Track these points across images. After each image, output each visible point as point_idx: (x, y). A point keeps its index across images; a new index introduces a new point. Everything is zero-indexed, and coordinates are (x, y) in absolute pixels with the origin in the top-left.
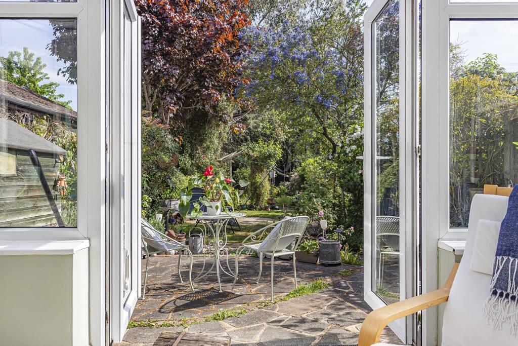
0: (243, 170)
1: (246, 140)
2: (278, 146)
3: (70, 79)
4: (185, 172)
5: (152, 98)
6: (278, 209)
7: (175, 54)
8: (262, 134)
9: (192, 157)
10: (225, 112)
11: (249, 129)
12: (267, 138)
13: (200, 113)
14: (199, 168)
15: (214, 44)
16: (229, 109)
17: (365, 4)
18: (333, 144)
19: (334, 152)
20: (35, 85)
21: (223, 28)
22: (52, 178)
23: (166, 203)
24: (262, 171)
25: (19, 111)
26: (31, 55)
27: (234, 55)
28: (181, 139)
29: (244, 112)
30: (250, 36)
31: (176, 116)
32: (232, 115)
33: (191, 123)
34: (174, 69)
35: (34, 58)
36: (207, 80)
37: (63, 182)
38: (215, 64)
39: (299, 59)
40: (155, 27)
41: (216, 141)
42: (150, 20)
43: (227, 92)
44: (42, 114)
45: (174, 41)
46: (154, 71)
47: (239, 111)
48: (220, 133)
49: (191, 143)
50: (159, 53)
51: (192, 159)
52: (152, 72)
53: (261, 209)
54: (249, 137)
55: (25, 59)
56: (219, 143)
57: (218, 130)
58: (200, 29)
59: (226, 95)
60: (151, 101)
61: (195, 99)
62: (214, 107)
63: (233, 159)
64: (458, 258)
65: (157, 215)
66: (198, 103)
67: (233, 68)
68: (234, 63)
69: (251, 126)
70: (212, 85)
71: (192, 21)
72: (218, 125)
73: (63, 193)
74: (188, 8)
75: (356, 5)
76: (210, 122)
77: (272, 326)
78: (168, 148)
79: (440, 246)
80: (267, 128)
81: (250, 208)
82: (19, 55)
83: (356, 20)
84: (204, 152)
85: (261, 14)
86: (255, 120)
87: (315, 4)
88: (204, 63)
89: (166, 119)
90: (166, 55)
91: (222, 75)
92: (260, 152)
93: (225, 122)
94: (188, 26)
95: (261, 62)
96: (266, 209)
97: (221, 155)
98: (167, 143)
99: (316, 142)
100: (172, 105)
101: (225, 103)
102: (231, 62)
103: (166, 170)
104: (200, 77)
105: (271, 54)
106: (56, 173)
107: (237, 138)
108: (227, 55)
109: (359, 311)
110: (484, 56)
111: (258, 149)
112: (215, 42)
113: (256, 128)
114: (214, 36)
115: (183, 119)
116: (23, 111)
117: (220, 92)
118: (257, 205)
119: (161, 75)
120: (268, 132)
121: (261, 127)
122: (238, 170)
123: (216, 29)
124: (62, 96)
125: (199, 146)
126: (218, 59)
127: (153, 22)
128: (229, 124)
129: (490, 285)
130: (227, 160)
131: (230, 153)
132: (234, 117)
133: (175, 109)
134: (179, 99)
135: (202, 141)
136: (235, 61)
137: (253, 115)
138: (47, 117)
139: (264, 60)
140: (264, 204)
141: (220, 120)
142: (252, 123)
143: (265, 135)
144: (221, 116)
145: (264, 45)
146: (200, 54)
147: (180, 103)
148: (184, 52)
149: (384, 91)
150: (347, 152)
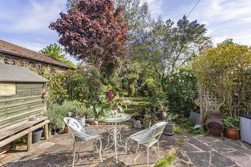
0: (125, 83)
1: (126, 73)
2: (138, 75)
3: (66, 52)
4: (105, 84)
5: (94, 59)
6: (137, 97)
7: (102, 43)
8: (131, 71)
9: (108, 79)
10: (119, 63)
11: (127, 69)
12: (134, 72)
13: (111, 64)
14: (110, 83)
15: (116, 39)
16: (121, 63)
17: (173, 22)
18: (160, 75)
20: (58, 55)
21: (119, 33)
22: (41, 93)
23: (98, 96)
24: (132, 84)
25: (36, 63)
26: (57, 46)
27: (123, 43)
28: (104, 73)
29: (126, 63)
30: (129, 34)
31: (102, 65)
32: (122, 64)
33: (108, 67)
34: (101, 48)
35: (58, 46)
36: (113, 52)
37: (46, 95)
38: (116, 47)
39: (149, 42)
40: (94, 33)
41: (116, 73)
42: (92, 30)
43: (120, 56)
44: (47, 64)
45: (101, 38)
46: (94, 49)
47: (124, 63)
48: (118, 71)
49: (108, 74)
50: (96, 43)
51: (108, 80)
52: (94, 50)
53: (132, 97)
54: (127, 72)
55: (55, 47)
56: (117, 74)
57: (117, 70)
58: (111, 34)
59: (120, 58)
60: (94, 60)
61: (109, 59)
62: (116, 62)
63: (122, 79)
65: (91, 106)
66: (110, 60)
67: (122, 48)
68: (123, 46)
69: (128, 68)
70: (115, 54)
71: (107, 31)
72: (117, 68)
73: (46, 100)
74: (106, 26)
75: (169, 23)
76: (114, 67)
78: (98, 77)
80: (133, 69)
81: (128, 96)
82: (53, 45)
83: (169, 28)
84: (112, 77)
85: (132, 30)
86: (129, 66)
87: (151, 26)
88: (112, 46)
89: (99, 66)
90: (98, 43)
91: (118, 50)
92: (131, 77)
93: (119, 67)
94: (106, 33)
95: (133, 44)
96: (133, 97)
97: (118, 78)
98: (98, 75)
99: (153, 75)
100: (100, 61)
101: (119, 60)
102: (122, 46)
103: (97, 85)
104: (110, 51)
105: (137, 41)
106: (43, 91)
107: (123, 72)
108: (120, 43)
110: (227, 40)
111: (131, 76)
112: (116, 38)
113: (129, 69)
114: (115, 36)
115: (105, 66)
116: (38, 63)
117: (118, 56)
118: (130, 95)
119: (96, 50)
120: (134, 70)
121: (131, 68)
122: (124, 83)
123: (116, 33)
124: (66, 59)
125: (110, 75)
126: (117, 44)
127: (94, 31)
128: (121, 67)
130: (120, 80)
131: (121, 77)
132: (123, 65)
133: (101, 62)
134: (103, 59)
135: (111, 73)
136: (123, 45)
137: (129, 65)
138: (50, 65)
139: (135, 43)
140: (133, 95)
141: (118, 66)
142: (128, 67)
143: (132, 71)
144: (118, 65)
145: (134, 38)
146: (110, 43)
147: (103, 60)
148: (105, 42)
149: (179, 55)
150: (170, 79)
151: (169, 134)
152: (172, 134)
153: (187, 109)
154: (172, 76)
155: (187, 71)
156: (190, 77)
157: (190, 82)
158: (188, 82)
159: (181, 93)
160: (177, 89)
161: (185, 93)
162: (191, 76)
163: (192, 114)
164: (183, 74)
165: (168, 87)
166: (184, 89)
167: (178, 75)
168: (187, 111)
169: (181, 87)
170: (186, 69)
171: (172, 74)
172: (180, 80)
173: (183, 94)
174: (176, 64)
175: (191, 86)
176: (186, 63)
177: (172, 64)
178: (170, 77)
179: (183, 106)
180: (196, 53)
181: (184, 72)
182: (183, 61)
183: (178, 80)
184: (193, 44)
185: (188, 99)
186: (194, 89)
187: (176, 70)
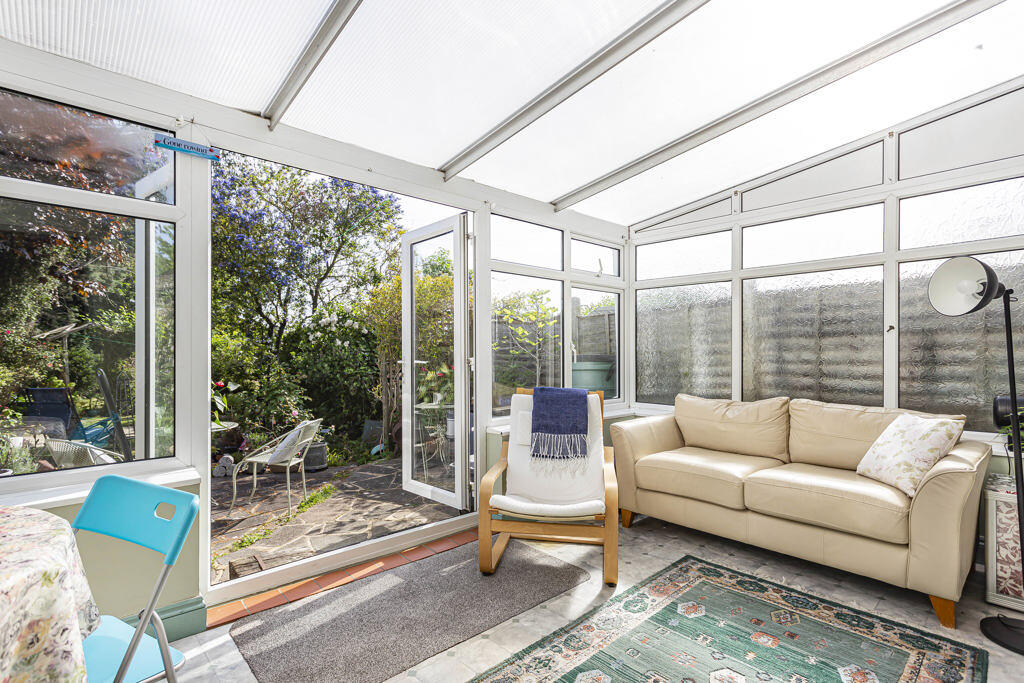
18: (270, 323)
19: (270, 334)
64: (506, 438)
65: (13, 439)
77: (314, 535)
79: (488, 431)
109: (385, 504)
129: (529, 452)
130: (58, 337)
149: (332, 265)
150: (311, 338)
151: (317, 467)
152: (323, 466)
153: (356, 419)
154: (317, 331)
155: (356, 319)
156: (364, 335)
157: (362, 348)
158: (357, 345)
159: (343, 375)
160: (332, 366)
161: (351, 375)
162: (365, 331)
163: (369, 425)
164: (346, 325)
165: (305, 362)
166: (349, 366)
167: (334, 329)
168: (357, 424)
169: (341, 359)
170: (353, 313)
171: (319, 325)
172: (339, 342)
173: (347, 377)
174: (324, 289)
175: (364, 357)
176: (353, 291)
177: (311, 292)
178: (313, 332)
179: (346, 411)
180: (378, 267)
181: (349, 322)
182: (344, 283)
183: (332, 340)
184: (371, 238)
185: (359, 389)
186: (371, 364)
187: (327, 315)
